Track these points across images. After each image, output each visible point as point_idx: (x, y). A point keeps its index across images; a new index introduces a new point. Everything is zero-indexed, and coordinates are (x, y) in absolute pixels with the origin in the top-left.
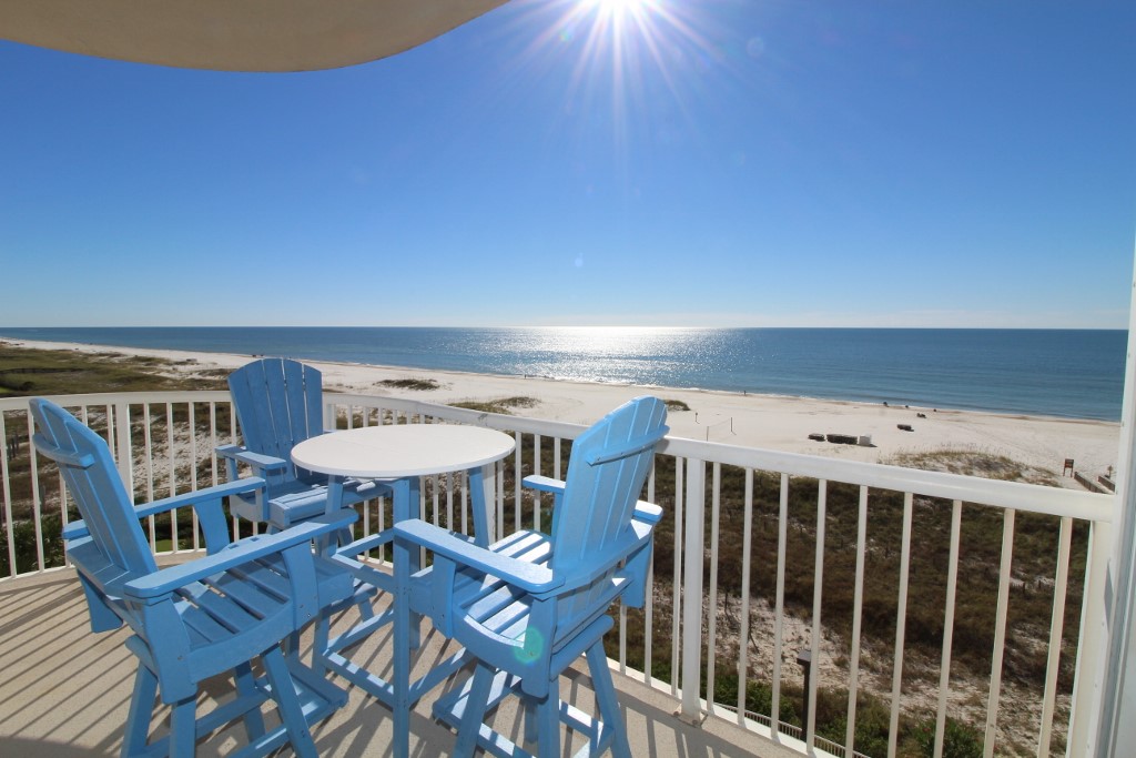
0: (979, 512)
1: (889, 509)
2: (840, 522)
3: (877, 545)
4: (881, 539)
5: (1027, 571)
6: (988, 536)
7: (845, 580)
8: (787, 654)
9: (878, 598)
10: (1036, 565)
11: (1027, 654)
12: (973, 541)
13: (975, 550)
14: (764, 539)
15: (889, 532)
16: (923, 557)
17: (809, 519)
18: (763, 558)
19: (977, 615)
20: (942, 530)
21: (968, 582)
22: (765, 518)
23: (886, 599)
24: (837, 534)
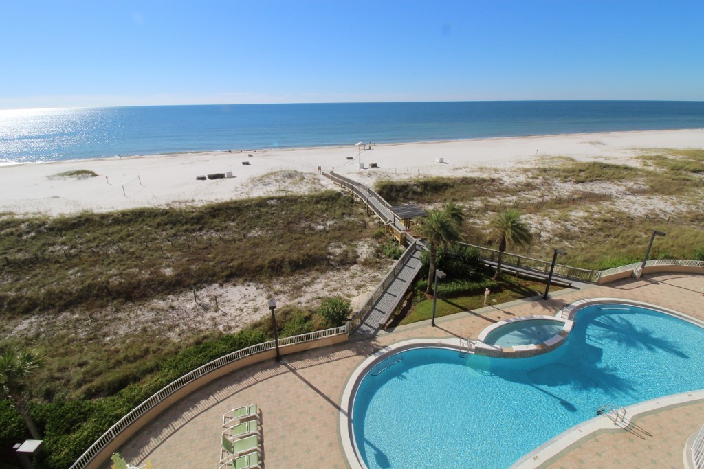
0: (297, 200)
1: (259, 210)
2: (238, 225)
3: (260, 230)
4: (261, 227)
5: (323, 221)
6: (304, 210)
7: (254, 255)
8: (242, 308)
9: (273, 257)
10: (325, 217)
11: (336, 256)
12: (299, 214)
13: (301, 218)
14: (200, 249)
15: (263, 222)
16: (282, 229)
17: (220, 228)
18: (205, 261)
19: (314, 247)
20: (286, 213)
21: (304, 234)
22: (194, 237)
23: (277, 256)
24: (239, 232)
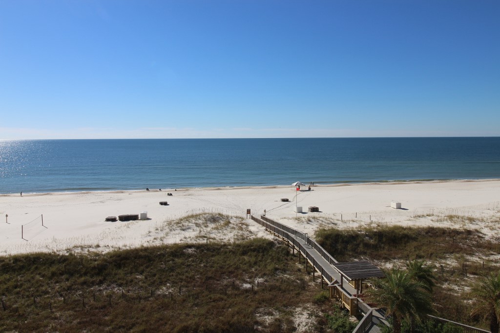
0: (220, 249)
1: (173, 260)
2: (146, 278)
3: (172, 287)
4: (173, 282)
5: (250, 278)
6: (228, 262)
7: (161, 319)
9: (185, 324)
10: (252, 272)
11: (265, 327)
12: (221, 268)
13: (224, 273)
14: (96, 308)
15: (176, 276)
16: (199, 286)
17: (124, 282)
18: (100, 325)
19: (238, 313)
20: (204, 266)
21: (226, 294)
22: (92, 291)
23: (189, 323)
24: (146, 287)
